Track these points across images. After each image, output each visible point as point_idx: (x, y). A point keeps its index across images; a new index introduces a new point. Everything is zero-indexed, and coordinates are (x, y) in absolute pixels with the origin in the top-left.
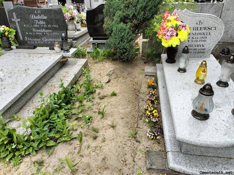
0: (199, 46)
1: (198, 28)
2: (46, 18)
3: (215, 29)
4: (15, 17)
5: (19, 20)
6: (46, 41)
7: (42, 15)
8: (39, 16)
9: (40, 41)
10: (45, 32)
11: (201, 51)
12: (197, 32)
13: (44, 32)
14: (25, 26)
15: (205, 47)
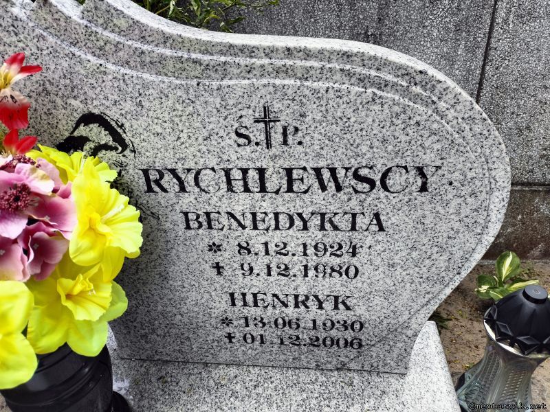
0: (312, 304)
1: (261, 172)
3: (424, 188)
11: (334, 333)
12: (266, 205)
15: (361, 311)
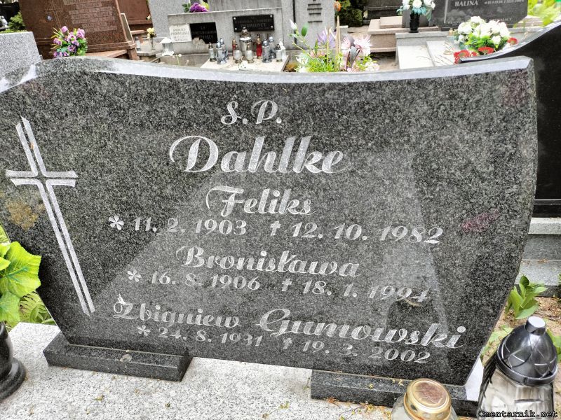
2: (326, 168)
4: (33, 153)
5: (69, 179)
6: (289, 335)
7: (290, 142)
8: (264, 151)
9: (238, 330)
10: (294, 277)
13: (286, 274)
14: (117, 223)
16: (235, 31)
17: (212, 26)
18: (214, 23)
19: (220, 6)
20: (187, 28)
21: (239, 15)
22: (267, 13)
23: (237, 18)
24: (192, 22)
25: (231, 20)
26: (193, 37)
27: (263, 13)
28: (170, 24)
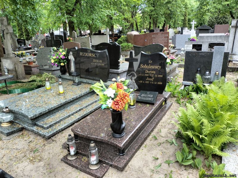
16: (209, 47)
17: (201, 46)
18: (202, 45)
19: (202, 40)
20: (191, 46)
21: (211, 42)
22: (222, 42)
23: (211, 43)
24: (193, 44)
25: (208, 44)
26: (193, 48)
27: (221, 42)
28: (186, 44)
